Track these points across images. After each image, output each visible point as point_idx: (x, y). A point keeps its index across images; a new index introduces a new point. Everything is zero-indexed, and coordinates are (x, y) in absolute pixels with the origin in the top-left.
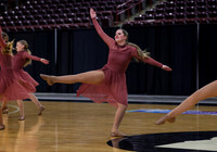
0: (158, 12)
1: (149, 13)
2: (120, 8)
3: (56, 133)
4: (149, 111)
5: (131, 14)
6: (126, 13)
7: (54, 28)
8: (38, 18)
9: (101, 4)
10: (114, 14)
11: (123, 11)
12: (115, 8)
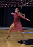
1: (30, 3)
3: (2, 39)
5: (25, 3)
6: (23, 3)
10: (20, 3)
11: (23, 2)
12: (20, 1)
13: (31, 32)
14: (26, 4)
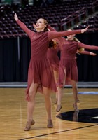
0: (90, 23)
1: (83, 24)
2: (63, 22)
3: (20, 110)
4: (85, 93)
5: (71, 26)
6: (67, 25)
7: (17, 37)
8: (6, 30)
9: (49, 19)
10: (59, 26)
11: (65, 23)
12: (60, 21)
13: (88, 93)
14: (73, 27)
